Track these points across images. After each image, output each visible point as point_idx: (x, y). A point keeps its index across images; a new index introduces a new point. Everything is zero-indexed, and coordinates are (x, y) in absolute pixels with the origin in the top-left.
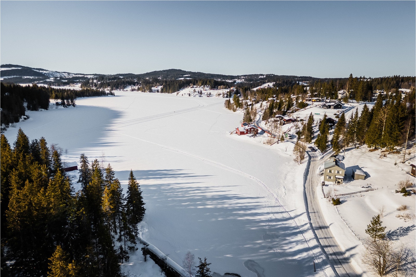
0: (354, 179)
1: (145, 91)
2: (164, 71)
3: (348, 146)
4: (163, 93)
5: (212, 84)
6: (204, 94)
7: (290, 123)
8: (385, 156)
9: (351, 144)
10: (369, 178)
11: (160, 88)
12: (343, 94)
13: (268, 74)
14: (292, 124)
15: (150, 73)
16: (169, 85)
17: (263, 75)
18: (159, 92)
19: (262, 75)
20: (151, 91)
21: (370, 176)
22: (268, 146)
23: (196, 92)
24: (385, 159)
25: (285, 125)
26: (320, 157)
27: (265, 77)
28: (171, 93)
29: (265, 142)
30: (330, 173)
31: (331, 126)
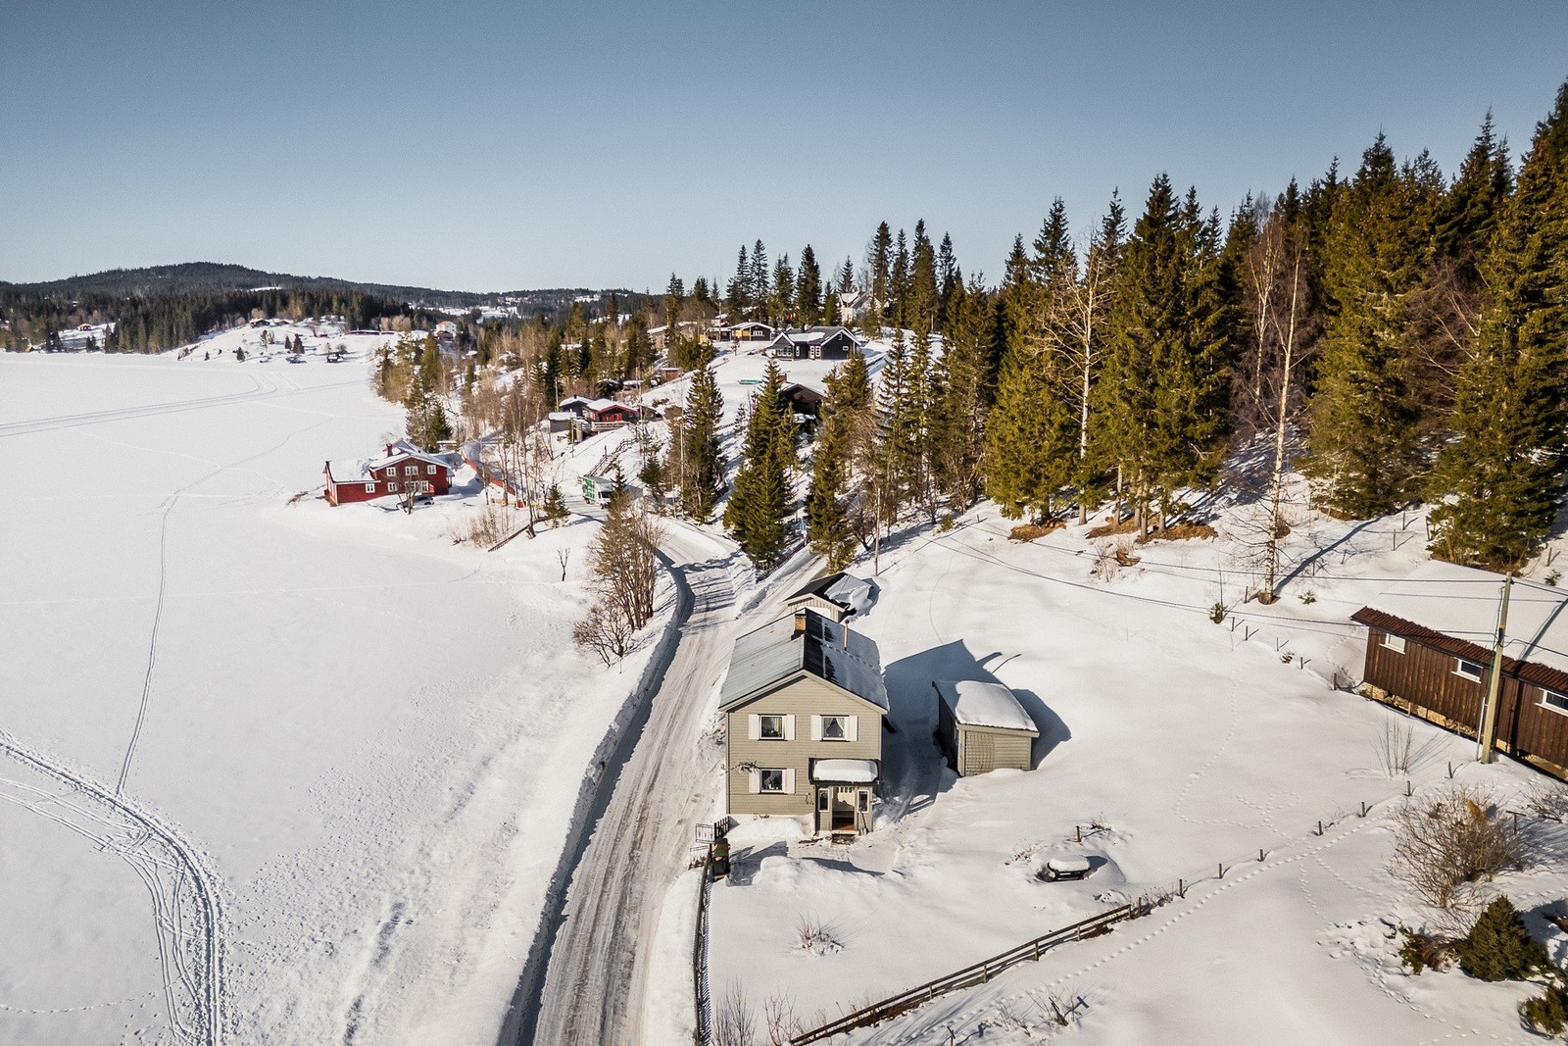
0: (953, 766)
1: (20, 347)
2: (160, 270)
3: (894, 521)
4: (119, 354)
5: (352, 310)
6: (312, 352)
7: (615, 427)
8: (1122, 559)
9: (907, 508)
10: (1062, 744)
11: (98, 333)
12: (860, 304)
13: (608, 291)
14: (625, 432)
15: (91, 277)
16: (146, 316)
17: (591, 293)
18: (98, 349)
19: (585, 292)
20: (54, 345)
21: (1065, 735)
22: (477, 557)
23: (278, 343)
24: (1128, 582)
25: (590, 440)
26: (743, 598)
27: (597, 298)
28: (157, 352)
29: (465, 532)
30: (772, 745)
31: (806, 427)
